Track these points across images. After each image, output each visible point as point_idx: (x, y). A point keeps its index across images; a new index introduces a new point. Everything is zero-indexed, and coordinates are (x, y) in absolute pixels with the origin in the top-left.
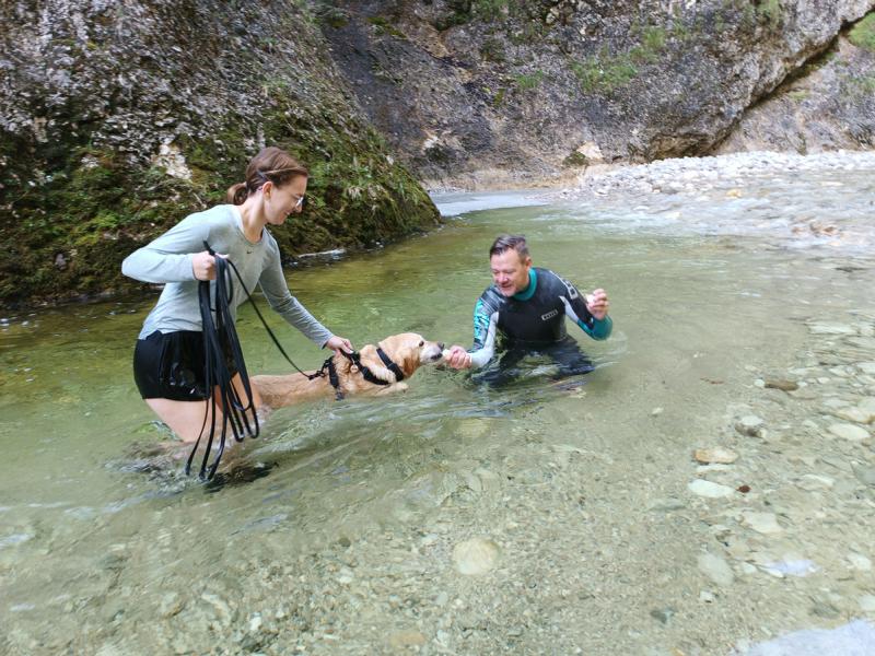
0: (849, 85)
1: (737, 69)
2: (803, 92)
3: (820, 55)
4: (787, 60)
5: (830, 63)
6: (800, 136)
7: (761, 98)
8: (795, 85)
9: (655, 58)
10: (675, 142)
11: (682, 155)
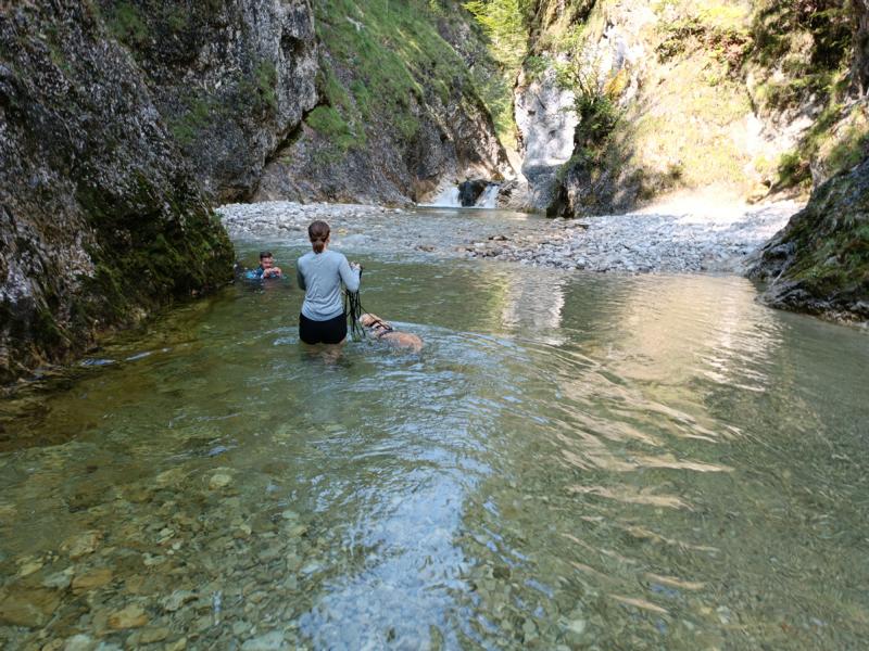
1: (255, 139)
2: (288, 158)
3: (294, 132)
4: (278, 134)
5: (301, 139)
9: (206, 124)
10: (231, 191)
11: (235, 201)
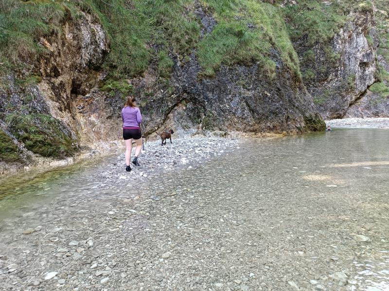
0: (371, 101)
1: (345, 98)
2: (359, 103)
3: (363, 94)
4: (355, 96)
5: (366, 96)
6: (361, 114)
7: (351, 105)
8: (358, 101)
9: (328, 97)
10: (335, 116)
11: (336, 118)
